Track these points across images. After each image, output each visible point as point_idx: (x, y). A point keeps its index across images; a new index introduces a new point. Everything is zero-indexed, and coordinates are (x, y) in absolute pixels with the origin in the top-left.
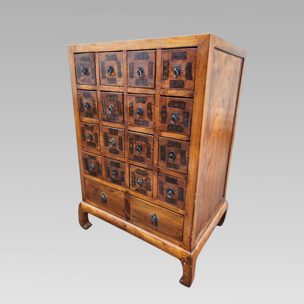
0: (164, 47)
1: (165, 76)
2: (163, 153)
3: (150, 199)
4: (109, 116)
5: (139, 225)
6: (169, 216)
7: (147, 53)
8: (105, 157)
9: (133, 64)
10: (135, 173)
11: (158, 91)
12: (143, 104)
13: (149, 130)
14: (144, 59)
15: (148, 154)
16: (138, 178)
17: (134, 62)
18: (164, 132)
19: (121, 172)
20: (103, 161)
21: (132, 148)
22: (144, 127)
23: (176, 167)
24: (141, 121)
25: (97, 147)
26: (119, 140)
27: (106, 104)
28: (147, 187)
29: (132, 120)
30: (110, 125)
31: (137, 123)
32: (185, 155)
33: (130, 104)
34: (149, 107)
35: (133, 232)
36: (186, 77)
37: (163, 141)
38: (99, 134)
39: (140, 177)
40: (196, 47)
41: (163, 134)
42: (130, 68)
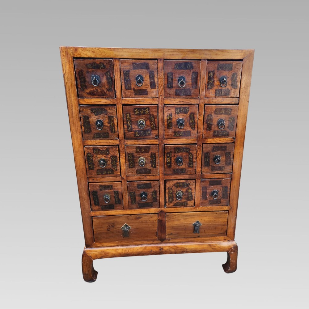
0: (209, 58)
1: (210, 86)
2: (207, 160)
3: (191, 209)
4: (137, 133)
5: (177, 241)
6: (213, 217)
7: (191, 63)
8: (128, 181)
9: (172, 74)
10: (173, 188)
11: (202, 100)
12: (185, 115)
13: (190, 140)
14: (187, 69)
15: (189, 164)
16: (177, 192)
17: (173, 72)
18: (209, 139)
19: (152, 192)
20: (126, 187)
21: (171, 162)
22: (186, 137)
23: (221, 168)
24: (181, 132)
25: (115, 173)
26: (151, 157)
27: (133, 119)
28: (188, 197)
29: (170, 132)
30: (137, 143)
31: (176, 135)
32: (230, 155)
33: (167, 116)
34: (192, 116)
35: (173, 250)
36: (232, 86)
37: (208, 148)
38: (118, 156)
39: (179, 190)
40: (242, 60)
41: (208, 141)
42: (168, 79)
